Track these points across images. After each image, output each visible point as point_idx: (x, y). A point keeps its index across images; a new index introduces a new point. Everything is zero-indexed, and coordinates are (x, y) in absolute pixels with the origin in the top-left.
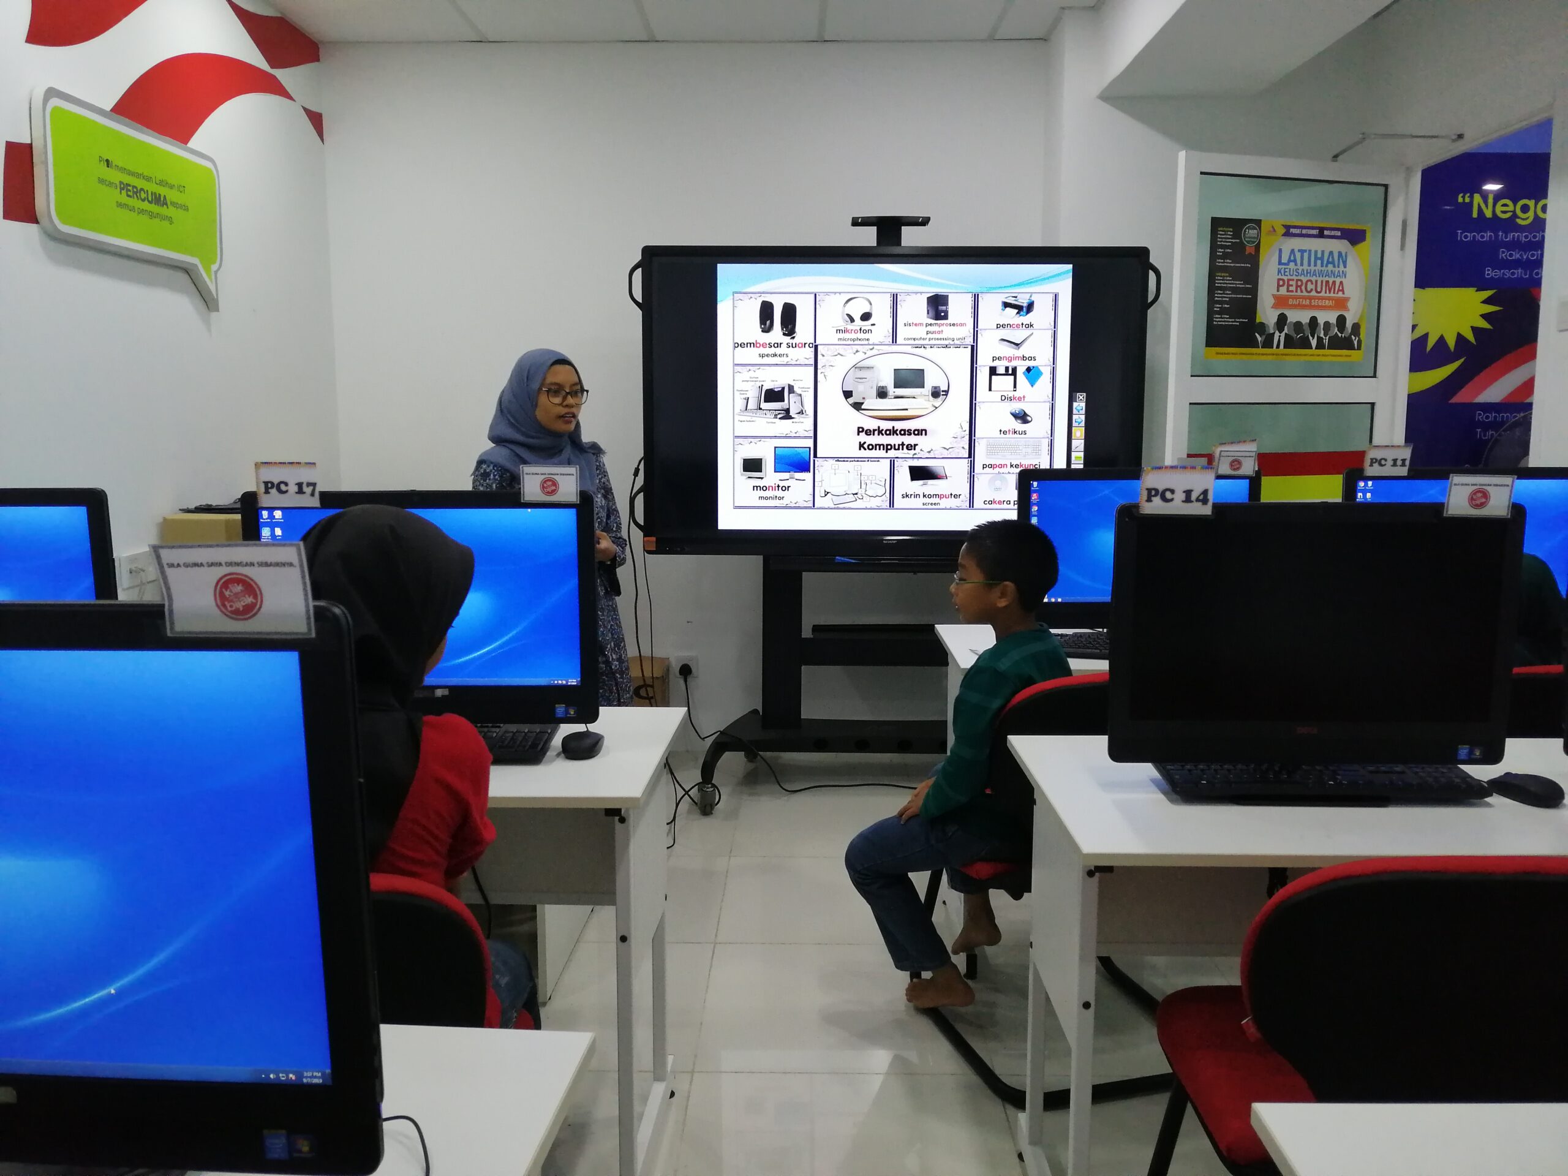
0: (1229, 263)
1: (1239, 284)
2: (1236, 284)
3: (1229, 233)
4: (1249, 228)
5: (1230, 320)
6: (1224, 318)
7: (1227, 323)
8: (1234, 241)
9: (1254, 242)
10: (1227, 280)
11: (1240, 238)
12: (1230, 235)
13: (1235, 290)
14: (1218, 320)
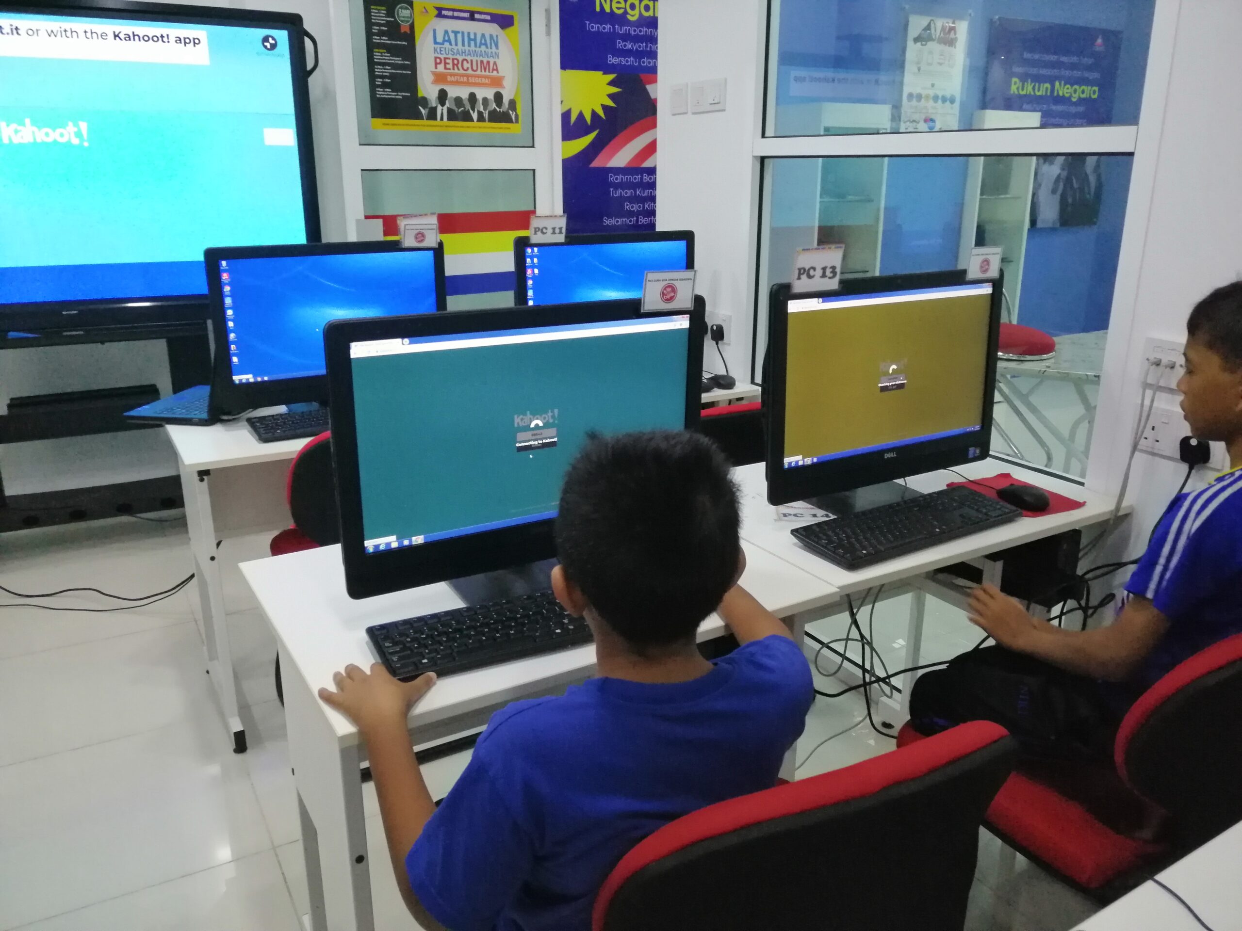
0: (385, 40)
1: (398, 60)
2: (395, 60)
3: (383, 12)
4: (401, 8)
5: (393, 94)
6: (386, 92)
7: (389, 97)
8: (388, 19)
9: (408, 22)
10: (385, 56)
11: (394, 17)
12: (383, 14)
13: (394, 66)
14: (380, 93)
